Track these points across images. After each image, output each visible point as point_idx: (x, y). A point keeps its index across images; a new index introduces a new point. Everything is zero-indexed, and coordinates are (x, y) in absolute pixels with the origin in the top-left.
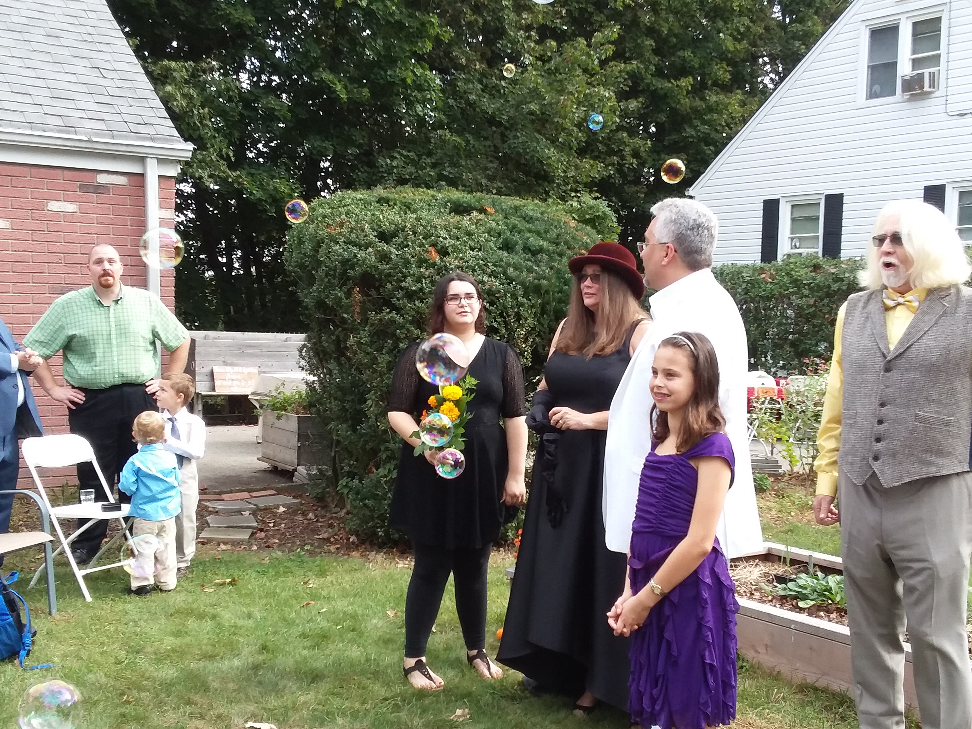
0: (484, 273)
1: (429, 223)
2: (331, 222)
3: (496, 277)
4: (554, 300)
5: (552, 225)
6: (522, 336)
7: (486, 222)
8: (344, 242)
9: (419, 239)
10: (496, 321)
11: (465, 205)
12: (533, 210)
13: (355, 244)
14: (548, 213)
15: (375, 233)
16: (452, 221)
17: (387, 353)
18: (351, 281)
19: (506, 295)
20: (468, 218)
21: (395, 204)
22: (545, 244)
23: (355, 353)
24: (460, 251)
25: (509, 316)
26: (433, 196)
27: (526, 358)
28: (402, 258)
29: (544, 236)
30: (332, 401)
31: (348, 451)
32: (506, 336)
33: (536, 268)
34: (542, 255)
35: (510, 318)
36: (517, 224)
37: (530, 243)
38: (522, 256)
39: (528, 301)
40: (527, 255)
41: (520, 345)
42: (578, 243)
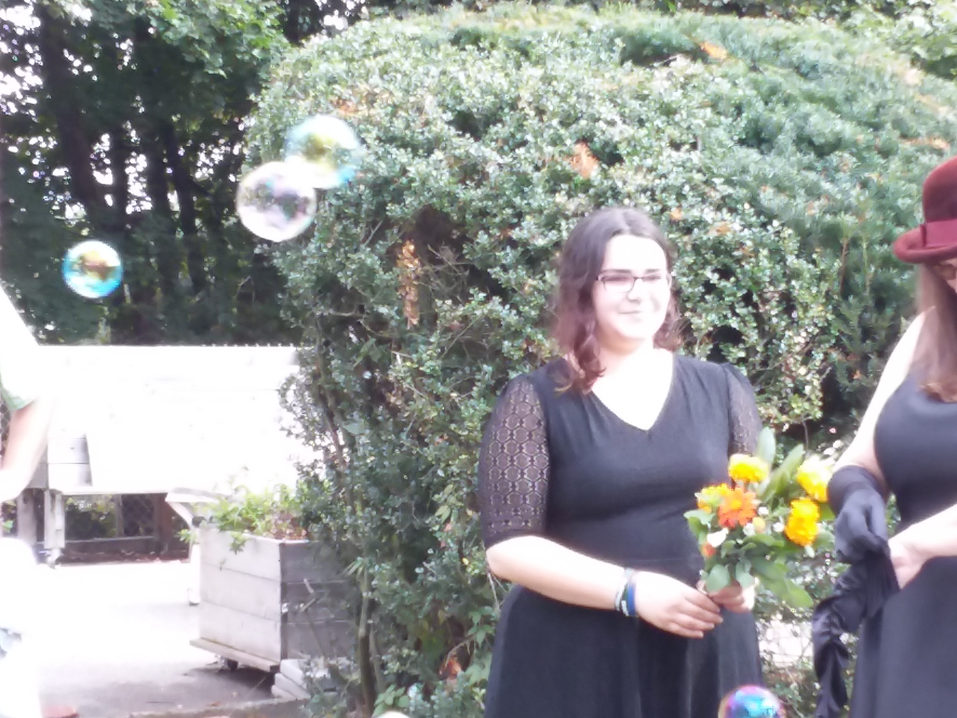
0: (704, 201)
1: (573, 87)
2: (346, 93)
3: (733, 210)
4: (872, 260)
5: (863, 81)
6: (798, 349)
7: (706, 82)
8: (379, 138)
9: (549, 127)
10: (735, 314)
11: (656, 42)
12: (818, 48)
13: (404, 145)
14: (853, 54)
15: (449, 116)
16: (626, 80)
17: (483, 395)
18: (395, 230)
19: (756, 253)
20: (665, 71)
21: (493, 46)
23: (408, 397)
24: (648, 151)
25: (765, 301)
26: (581, 24)
27: (809, 400)
28: (512, 173)
29: (846, 108)
30: (358, 508)
31: (398, 626)
32: (759, 349)
33: (826, 186)
34: (840, 154)
35: (767, 307)
36: (780, 84)
37: (812, 128)
38: (793, 159)
39: (811, 266)
40: (805, 154)
41: (794, 369)
42: (926, 124)
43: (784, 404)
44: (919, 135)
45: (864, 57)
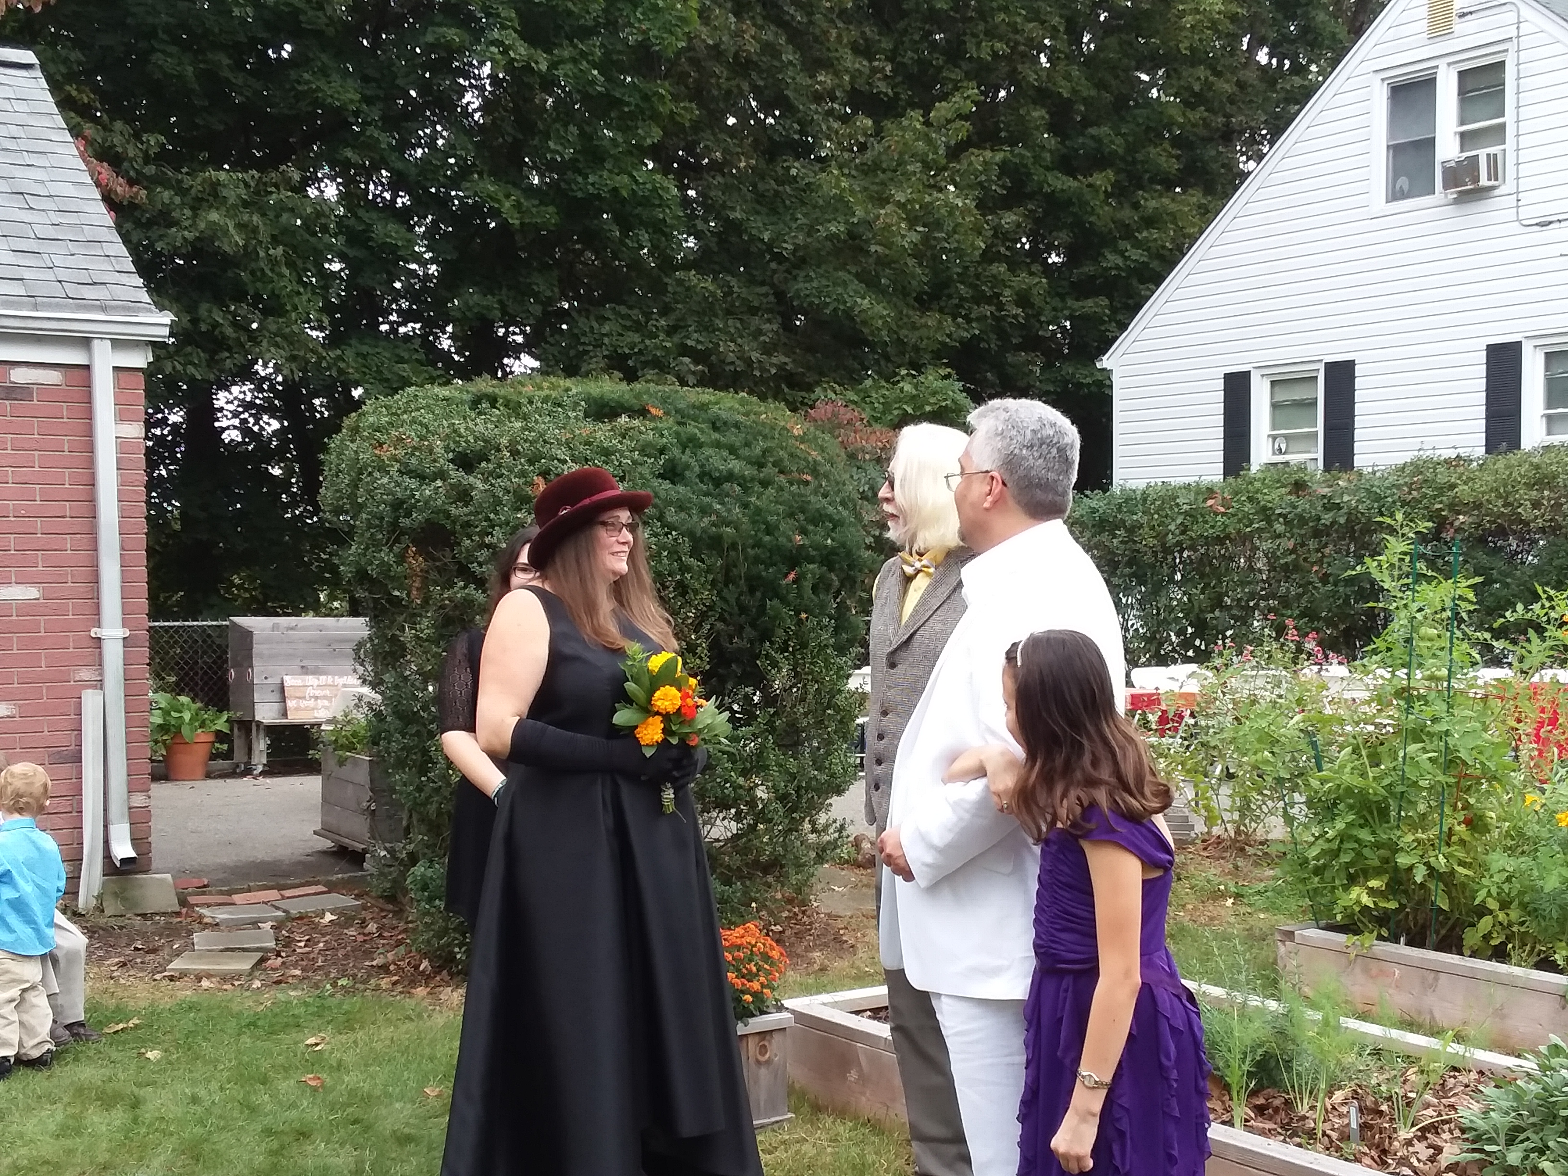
2: (382, 438)
4: (746, 559)
6: (690, 621)
8: (399, 471)
9: (519, 464)
11: (613, 404)
13: (415, 475)
15: (451, 455)
18: (405, 537)
19: (660, 554)
20: (610, 426)
22: (735, 465)
27: (701, 658)
33: (717, 507)
34: (730, 484)
37: (712, 466)
38: (697, 488)
39: (700, 563)
40: (706, 485)
42: (799, 463)
44: (793, 471)
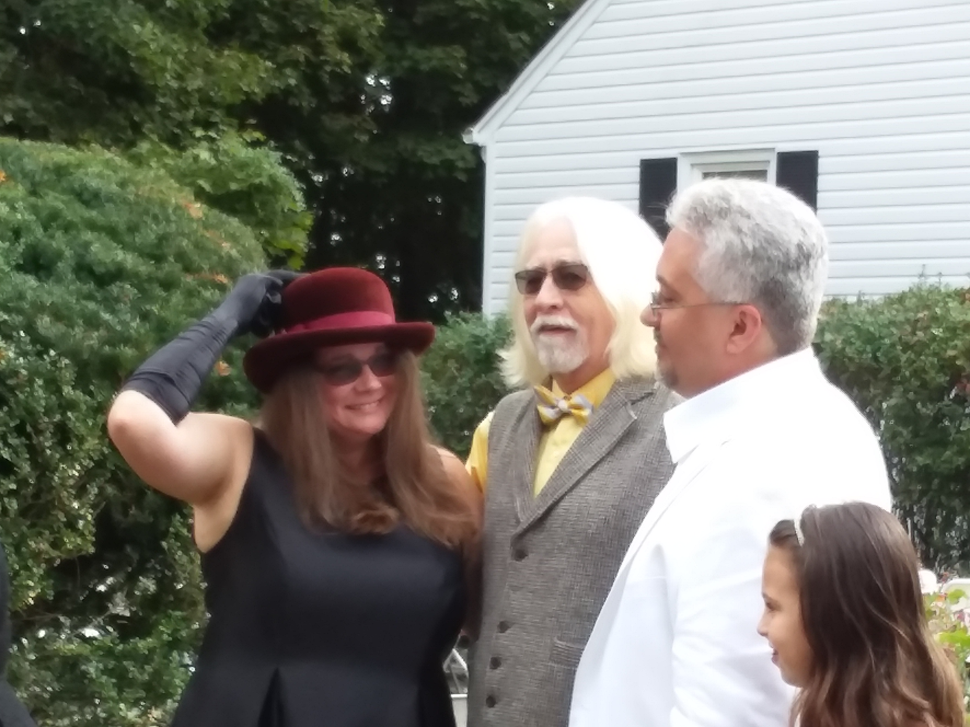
3: (7, 338)
5: (146, 212)
6: (71, 482)
10: (7, 445)
12: (100, 176)
14: (137, 184)
19: (31, 382)
25: (39, 432)
29: (127, 239)
32: (32, 481)
33: (106, 316)
34: (121, 284)
35: (41, 438)
36: (61, 210)
37: (93, 258)
38: (72, 287)
39: (88, 398)
40: (85, 284)
41: (67, 502)
42: (209, 259)
43: (55, 538)
44: (202, 268)
45: (147, 188)
